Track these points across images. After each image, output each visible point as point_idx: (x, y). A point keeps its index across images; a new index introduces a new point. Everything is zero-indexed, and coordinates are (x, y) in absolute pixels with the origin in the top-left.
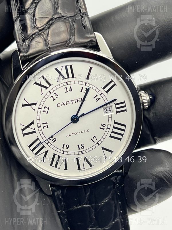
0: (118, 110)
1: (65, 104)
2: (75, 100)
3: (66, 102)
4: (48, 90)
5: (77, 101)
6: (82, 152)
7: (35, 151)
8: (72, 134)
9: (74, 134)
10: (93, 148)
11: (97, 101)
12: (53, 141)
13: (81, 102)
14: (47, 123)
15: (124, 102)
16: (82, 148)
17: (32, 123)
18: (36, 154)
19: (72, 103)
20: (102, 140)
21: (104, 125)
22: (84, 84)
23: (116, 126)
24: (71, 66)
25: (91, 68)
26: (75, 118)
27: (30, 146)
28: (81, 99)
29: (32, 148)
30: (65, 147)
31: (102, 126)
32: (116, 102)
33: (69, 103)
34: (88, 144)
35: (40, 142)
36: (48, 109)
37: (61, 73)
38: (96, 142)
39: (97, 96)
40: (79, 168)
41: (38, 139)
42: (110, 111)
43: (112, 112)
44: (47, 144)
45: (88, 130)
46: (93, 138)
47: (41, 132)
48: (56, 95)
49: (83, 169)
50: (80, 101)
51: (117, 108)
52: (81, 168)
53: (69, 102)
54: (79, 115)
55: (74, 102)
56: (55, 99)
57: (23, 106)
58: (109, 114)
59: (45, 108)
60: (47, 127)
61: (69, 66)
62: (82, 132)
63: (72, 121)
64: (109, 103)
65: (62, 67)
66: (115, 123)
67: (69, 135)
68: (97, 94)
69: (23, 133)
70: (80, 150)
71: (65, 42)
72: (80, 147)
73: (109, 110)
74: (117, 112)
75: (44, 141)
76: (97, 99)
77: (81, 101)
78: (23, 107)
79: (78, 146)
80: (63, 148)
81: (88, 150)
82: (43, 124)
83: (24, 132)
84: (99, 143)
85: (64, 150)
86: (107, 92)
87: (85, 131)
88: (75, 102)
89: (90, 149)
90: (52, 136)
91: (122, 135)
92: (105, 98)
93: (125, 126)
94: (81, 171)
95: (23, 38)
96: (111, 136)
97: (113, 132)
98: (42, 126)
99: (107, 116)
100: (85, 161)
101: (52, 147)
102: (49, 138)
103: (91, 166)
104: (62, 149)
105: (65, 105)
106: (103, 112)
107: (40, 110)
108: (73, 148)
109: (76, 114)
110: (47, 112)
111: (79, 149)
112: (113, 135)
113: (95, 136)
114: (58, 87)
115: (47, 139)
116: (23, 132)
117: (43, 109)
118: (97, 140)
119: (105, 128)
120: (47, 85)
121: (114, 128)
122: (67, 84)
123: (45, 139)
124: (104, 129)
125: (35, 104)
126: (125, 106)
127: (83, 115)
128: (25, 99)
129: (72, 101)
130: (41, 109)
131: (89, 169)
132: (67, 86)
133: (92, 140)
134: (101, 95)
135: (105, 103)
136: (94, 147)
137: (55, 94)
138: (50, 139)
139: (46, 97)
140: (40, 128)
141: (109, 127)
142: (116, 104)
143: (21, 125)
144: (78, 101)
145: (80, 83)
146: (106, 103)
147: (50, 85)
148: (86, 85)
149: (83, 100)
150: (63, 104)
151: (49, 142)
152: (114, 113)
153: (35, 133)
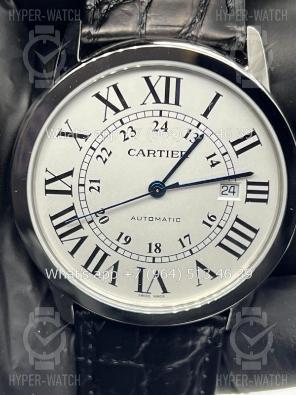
0: (250, 196)
1: (146, 154)
2: (168, 152)
3: (149, 151)
4: (120, 115)
5: (172, 154)
6: (154, 258)
7: (61, 231)
8: (143, 219)
9: (147, 219)
10: (180, 257)
11: (213, 165)
12: (101, 221)
13: (179, 159)
14: (99, 181)
15: (267, 184)
16: (155, 251)
17: (70, 173)
18: (61, 236)
19: (161, 156)
20: (200, 247)
21: (212, 218)
22: (196, 124)
23: (237, 226)
24: (178, 81)
25: (218, 96)
26: (158, 188)
27: (53, 218)
28: (182, 152)
29: (57, 222)
30: (122, 240)
31: (209, 218)
32: (251, 179)
33: (154, 154)
34: (170, 247)
35: (76, 216)
36: (109, 155)
37: (155, 88)
38: (188, 247)
39: (215, 155)
40: (140, 289)
41: (72, 208)
42: (234, 192)
43: (238, 197)
45: (178, 220)
46: (185, 237)
47: (82, 197)
49: (147, 293)
50: (176, 156)
51: (249, 192)
52: (144, 289)
53: (155, 152)
54: (167, 184)
55: (164, 154)
58: (230, 198)
59: (104, 151)
60: (97, 188)
61: (175, 79)
62: (164, 219)
63: (149, 191)
64: (235, 177)
65: (160, 77)
66: (237, 220)
67: (136, 218)
68: (217, 152)
69: (47, 189)
70: (150, 254)
71: (181, 26)
72: (153, 248)
73: (232, 190)
74: (248, 200)
75: (83, 216)
76: (214, 163)
77: (180, 156)
79: (150, 244)
80: (118, 240)
81: (166, 259)
82: (91, 181)
83: (50, 187)
84: (194, 251)
85: (119, 244)
86: (238, 153)
87: (172, 220)
88: (167, 156)
89: (172, 258)
90: (103, 211)
91: (245, 248)
92: (229, 164)
93: (256, 231)
94: (142, 296)
96: (220, 245)
97: (227, 237)
98: (88, 185)
99: (224, 201)
100: (156, 278)
101: (96, 231)
102: (95, 213)
103: (165, 290)
104: (116, 242)
105: (144, 155)
106: (219, 192)
107: (91, 151)
108: (139, 246)
110: (106, 160)
111: (150, 251)
112: (226, 242)
113: (188, 235)
114: (141, 115)
115: (91, 213)
116: (47, 186)
117: (98, 152)
118: (190, 243)
119: (215, 224)
120: (119, 106)
121: (233, 229)
122: (161, 115)
123: (87, 213)
124: (210, 226)
126: (267, 192)
127: (176, 186)
128: (67, 122)
129: (161, 151)
130: (94, 150)
131: (158, 296)
132: (159, 119)
133: (180, 240)
134: (223, 155)
135: (227, 175)
136: (182, 256)
137: (131, 127)
138: (97, 216)
139: (112, 128)
140: (82, 188)
141: (222, 225)
142: (249, 183)
143: (47, 171)
144: (174, 156)
145: (188, 119)
146: (230, 175)
147: (126, 106)
148: (198, 127)
149: (185, 156)
150: (141, 152)
151: (92, 221)
152: (240, 200)
153: (71, 195)
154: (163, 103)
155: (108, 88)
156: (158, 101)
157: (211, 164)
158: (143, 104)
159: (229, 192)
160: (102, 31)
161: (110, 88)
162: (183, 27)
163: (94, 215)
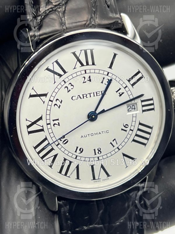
0: (145, 108)
1: (82, 97)
2: (94, 93)
3: (83, 95)
5: (97, 94)
6: (98, 158)
7: (42, 154)
8: (88, 136)
9: (90, 135)
10: (113, 153)
11: (120, 95)
12: (64, 143)
13: (101, 96)
14: (58, 120)
15: (152, 99)
16: (98, 153)
17: (41, 118)
18: (42, 158)
19: (90, 97)
20: (123, 144)
21: (126, 126)
22: (106, 73)
23: (141, 127)
24: (92, 51)
25: (115, 55)
26: (93, 115)
27: (35, 148)
28: (102, 92)
29: (38, 149)
30: (78, 151)
31: (125, 127)
32: (143, 98)
33: (86, 96)
34: (106, 149)
35: (49, 143)
36: (61, 102)
37: (79, 58)
38: (116, 146)
39: (120, 89)
40: (94, 178)
41: (46, 139)
42: (135, 108)
43: (137, 110)
44: (57, 145)
45: (107, 132)
46: (113, 141)
47: (50, 131)
48: (72, 85)
49: (99, 179)
50: (99, 94)
51: (143, 106)
52: (96, 177)
53: (87, 95)
54: (97, 112)
55: (92, 95)
56: (70, 90)
57: (31, 96)
58: (134, 112)
59: (57, 101)
60: (58, 124)
61: (90, 51)
62: (100, 133)
63: (88, 119)
64: (134, 99)
65: (81, 50)
66: (140, 124)
67: (84, 136)
68: (121, 87)
69: (29, 131)
70: (96, 156)
71: (85, 21)
72: (97, 151)
73: (133, 108)
74: (143, 111)
75: (53, 142)
76: (121, 94)
77: (101, 94)
78: (30, 98)
79: (95, 150)
80: (76, 152)
81: (105, 156)
82: (53, 120)
83: (30, 129)
84: (120, 148)
85: (77, 154)
86: (133, 85)
87: (104, 132)
88: (94, 96)
89: (108, 155)
90: (64, 137)
91: (148, 139)
92: (129, 93)
93: (151, 128)
94: (96, 181)
95: (33, 14)
96: (134, 140)
97: (136, 135)
98: (52, 123)
99: (130, 114)
100: (102, 169)
101: (63, 149)
102: (60, 139)
103: (108, 175)
104: (75, 153)
105: (81, 98)
106: (127, 111)
107: (50, 102)
108: (88, 152)
109: (94, 110)
110: (60, 106)
111: (95, 154)
112: (137, 138)
113: (115, 139)
114: (75, 75)
115: (57, 139)
116: (28, 129)
117: (54, 102)
118: (117, 144)
119: (128, 129)
120: (62, 73)
121: (139, 130)
122: (86, 73)
123: (55, 140)
124: (126, 131)
125: (45, 95)
126: (153, 104)
127: (103, 111)
128: (33, 88)
129: (90, 94)
130: (52, 101)
131: (105, 180)
132: (85, 75)
133: (111, 143)
134: (125, 88)
135: (129, 99)
136: (114, 152)
137: (70, 83)
139: (60, 86)
140: (49, 126)
141: (132, 129)
142: (142, 101)
143: (26, 120)
144: (98, 95)
145: (101, 72)
146: (131, 99)
147: (65, 72)
148: (107, 75)
149: (103, 95)
150: (79, 97)
151: (59, 144)
152: (139, 112)
153: (43, 132)
154: (86, 66)
155: (53, 63)
156: (82, 65)
157: (119, 95)
158: (75, 68)
159: (132, 109)
160: (41, 32)
161: (54, 63)
162: (87, 21)
163: (59, 140)
